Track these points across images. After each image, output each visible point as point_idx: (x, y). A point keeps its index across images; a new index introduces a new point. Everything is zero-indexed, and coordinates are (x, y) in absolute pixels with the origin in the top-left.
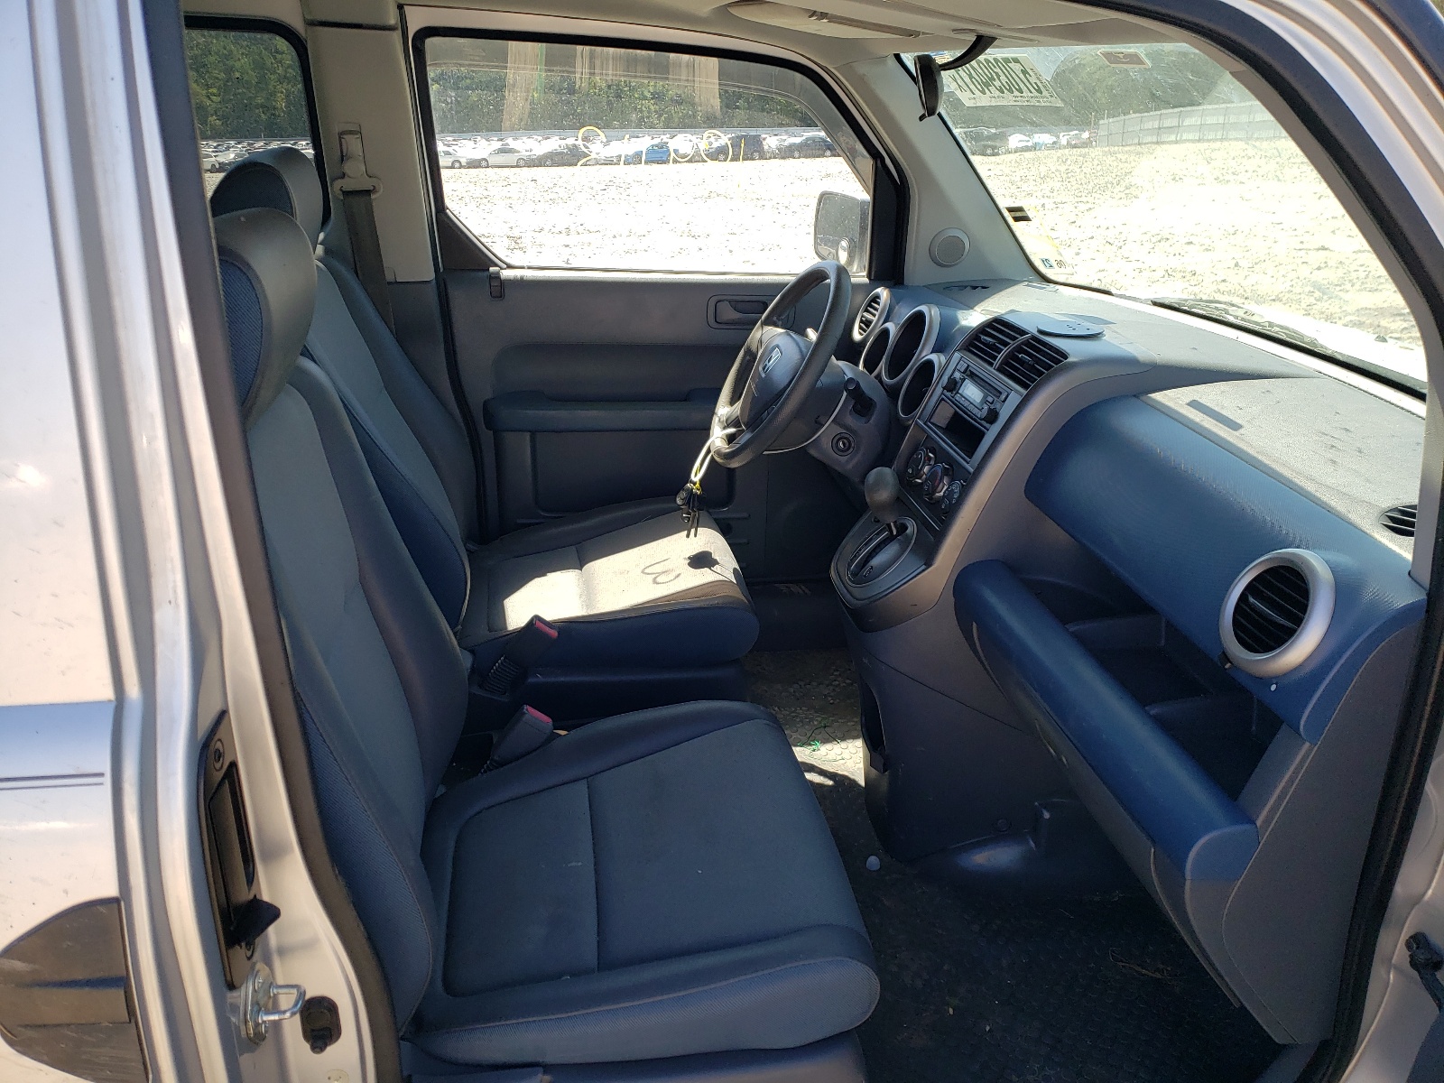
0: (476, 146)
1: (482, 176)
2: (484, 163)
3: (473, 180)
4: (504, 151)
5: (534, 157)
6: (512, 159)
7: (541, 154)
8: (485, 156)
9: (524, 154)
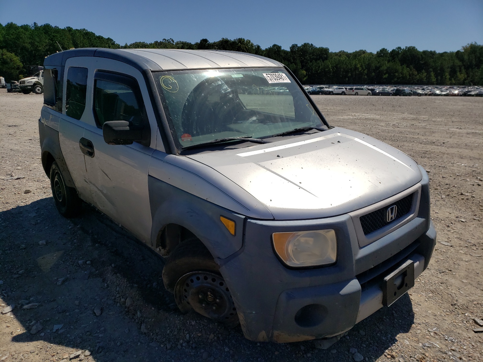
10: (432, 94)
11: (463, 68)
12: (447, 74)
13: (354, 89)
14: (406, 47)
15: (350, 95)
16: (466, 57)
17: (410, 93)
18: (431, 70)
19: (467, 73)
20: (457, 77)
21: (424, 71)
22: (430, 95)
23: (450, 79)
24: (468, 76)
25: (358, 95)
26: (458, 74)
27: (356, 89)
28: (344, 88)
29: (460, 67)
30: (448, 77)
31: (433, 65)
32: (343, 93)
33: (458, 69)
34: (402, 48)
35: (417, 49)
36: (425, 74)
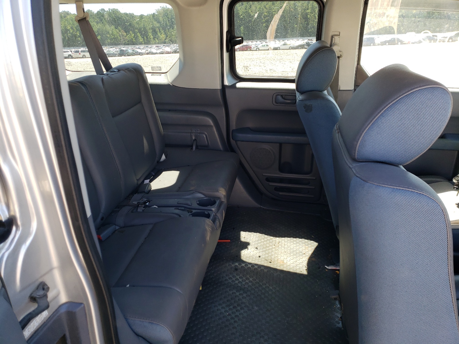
0: (275, 43)
1: (279, 52)
2: (279, 49)
3: (276, 54)
4: (284, 44)
5: (295, 46)
6: (287, 47)
7: (297, 45)
8: (279, 46)
9: (292, 45)
10: (150, 52)
11: (161, 29)
12: (150, 34)
13: (80, 52)
14: (109, 9)
15: (78, 58)
16: (161, 19)
17: (132, 53)
18: (137, 31)
19: (165, 34)
20: (159, 37)
21: (131, 32)
22: (148, 54)
23: (154, 38)
24: (167, 36)
25: (85, 57)
26: (159, 34)
27: (82, 51)
28: (69, 51)
29: (159, 28)
30: (152, 37)
31: (137, 26)
32: (70, 57)
33: (157, 30)
34: (106, 10)
35: (119, 11)
36: (133, 35)
